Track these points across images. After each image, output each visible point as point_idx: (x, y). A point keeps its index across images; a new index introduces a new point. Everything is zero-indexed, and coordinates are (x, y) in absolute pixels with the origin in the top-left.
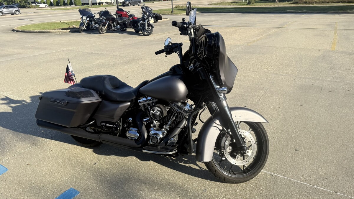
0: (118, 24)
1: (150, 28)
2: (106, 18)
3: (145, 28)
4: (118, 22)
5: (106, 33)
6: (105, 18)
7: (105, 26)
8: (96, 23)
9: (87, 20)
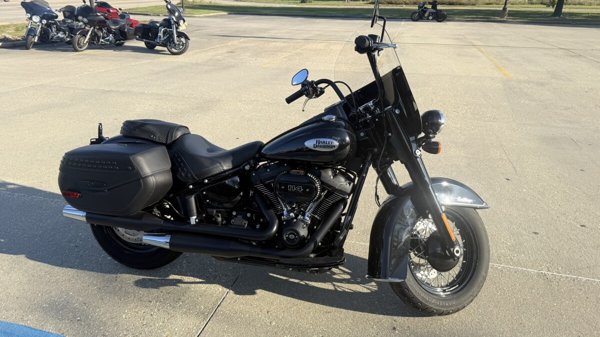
0: (109, 31)
1: (183, 40)
2: (88, 20)
3: (173, 40)
4: (110, 29)
5: (87, 49)
6: (85, 20)
7: (86, 37)
8: (58, 30)
9: (42, 24)
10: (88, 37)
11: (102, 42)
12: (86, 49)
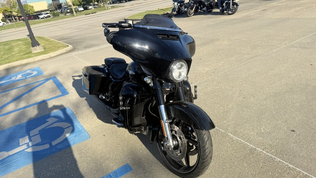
0: (204, 6)
3: (230, 7)
6: (193, 2)
8: (185, 7)
9: (178, 6)
10: (194, 9)
11: (199, 11)
12: (193, 15)
